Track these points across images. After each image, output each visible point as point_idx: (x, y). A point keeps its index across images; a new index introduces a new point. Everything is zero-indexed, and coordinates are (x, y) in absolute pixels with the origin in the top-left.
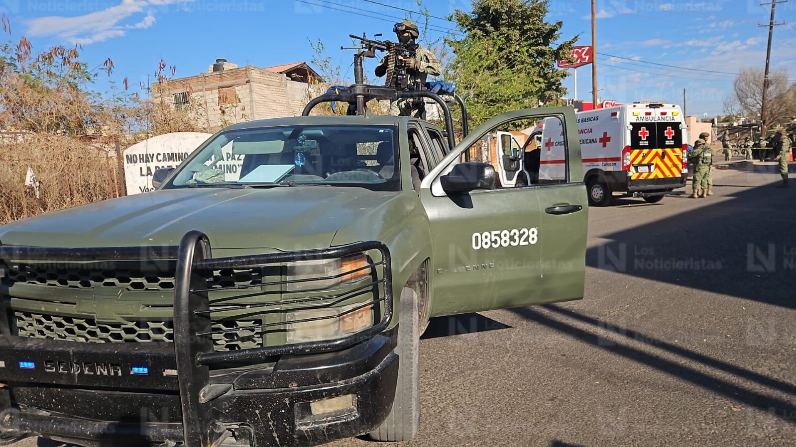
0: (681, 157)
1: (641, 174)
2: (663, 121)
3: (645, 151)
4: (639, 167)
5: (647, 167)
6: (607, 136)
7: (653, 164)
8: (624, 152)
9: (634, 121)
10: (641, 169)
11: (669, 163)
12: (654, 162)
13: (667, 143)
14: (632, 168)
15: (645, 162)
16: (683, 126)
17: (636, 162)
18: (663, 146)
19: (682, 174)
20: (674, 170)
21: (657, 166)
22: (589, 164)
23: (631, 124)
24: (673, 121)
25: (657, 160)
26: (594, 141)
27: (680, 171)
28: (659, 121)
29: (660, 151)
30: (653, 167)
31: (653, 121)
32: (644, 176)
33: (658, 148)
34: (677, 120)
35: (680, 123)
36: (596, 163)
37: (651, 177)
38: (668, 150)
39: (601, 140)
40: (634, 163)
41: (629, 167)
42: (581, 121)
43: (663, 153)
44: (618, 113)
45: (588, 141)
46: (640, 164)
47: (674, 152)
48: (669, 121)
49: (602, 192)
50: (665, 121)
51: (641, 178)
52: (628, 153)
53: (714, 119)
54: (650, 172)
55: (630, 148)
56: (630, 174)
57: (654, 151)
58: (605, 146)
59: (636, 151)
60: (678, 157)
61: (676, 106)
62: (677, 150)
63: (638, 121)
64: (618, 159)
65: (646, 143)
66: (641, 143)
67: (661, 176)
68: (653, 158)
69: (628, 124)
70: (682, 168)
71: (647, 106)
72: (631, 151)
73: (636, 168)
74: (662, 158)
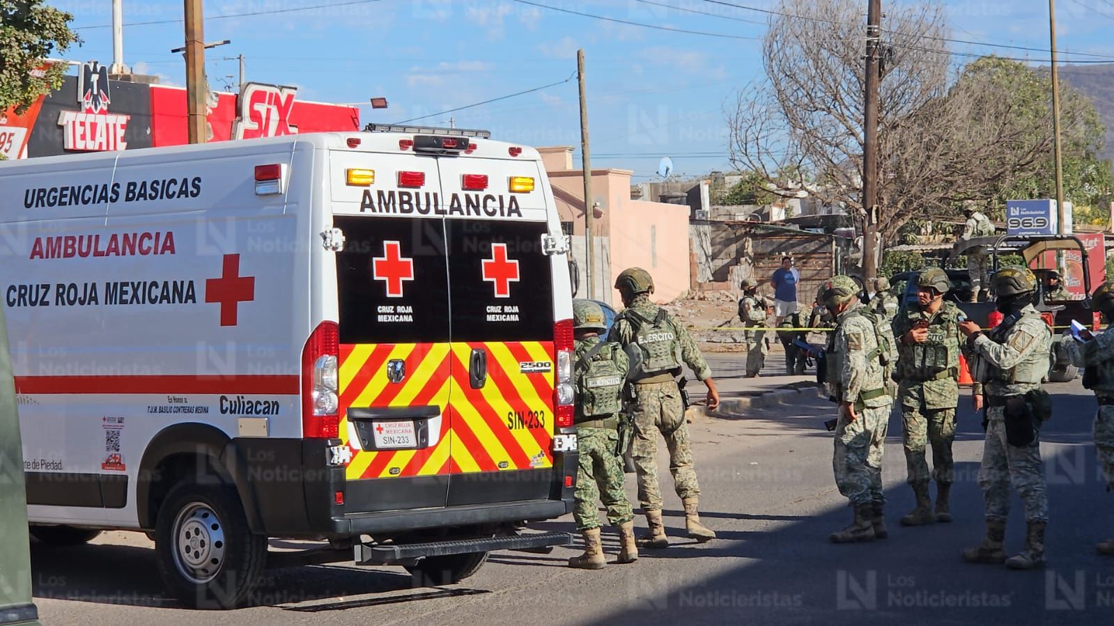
0: (549, 378)
1: (386, 454)
2: (473, 216)
3: (402, 351)
4: (375, 425)
5: (411, 423)
6: (241, 274)
7: (435, 411)
8: (310, 357)
9: (354, 210)
10: (386, 433)
11: (502, 408)
12: (439, 401)
13: (493, 314)
14: (347, 430)
15: (402, 400)
16: (554, 239)
17: (365, 400)
18: (477, 331)
19: (556, 456)
20: (523, 436)
21: (453, 420)
22: (161, 399)
23: (340, 221)
24: (514, 217)
25: (451, 394)
26: (180, 293)
27: (549, 447)
28: (456, 215)
29: (463, 351)
30: (434, 424)
31: (432, 214)
33: (456, 339)
34: (530, 211)
35: (542, 227)
36: (194, 399)
37: (431, 467)
38: (498, 349)
39: (215, 291)
40: (354, 405)
41: (333, 420)
42: (123, 191)
43: (475, 360)
44: (285, 169)
45: (156, 292)
46: (383, 411)
47: (522, 356)
48: (498, 217)
49: (219, 535)
50: (483, 216)
51: (385, 474)
52: (330, 359)
53: (697, 189)
54: (424, 450)
55: (334, 336)
56: (341, 455)
57: (439, 351)
58: (229, 318)
59: (362, 352)
60: (536, 379)
61: (528, 152)
62: (534, 349)
63: (368, 212)
64: (285, 385)
65: (405, 314)
66: (385, 314)
67: (469, 465)
68: (433, 386)
69: (327, 223)
70: (556, 432)
71: (404, 144)
72: (341, 346)
73: (364, 425)
74: (472, 386)
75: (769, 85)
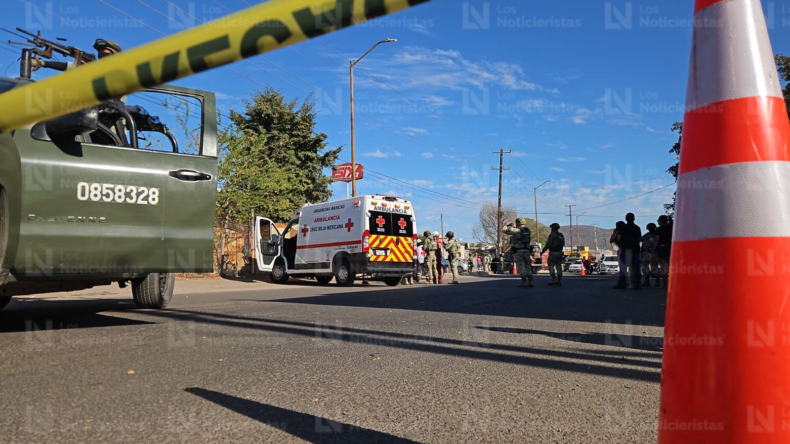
0: (412, 245)
1: (379, 256)
2: (397, 213)
3: (382, 237)
4: (376, 251)
5: (384, 251)
6: (352, 222)
7: (389, 249)
8: (364, 237)
9: (373, 210)
10: (378, 252)
11: (403, 250)
12: (389, 247)
13: (401, 231)
14: (371, 251)
15: (382, 246)
16: (413, 218)
17: (375, 245)
18: (397, 234)
19: (413, 260)
20: (406, 255)
21: (392, 251)
22: (337, 247)
23: (370, 211)
24: (405, 214)
25: (392, 246)
26: (340, 227)
27: (412, 258)
28: (393, 212)
29: (395, 238)
30: (388, 252)
31: (389, 212)
32: (380, 259)
33: (393, 235)
34: (409, 212)
35: (411, 216)
36: (342, 247)
37: (388, 260)
38: (402, 238)
39: (347, 225)
40: (372, 246)
41: (368, 249)
42: (331, 208)
43: (397, 240)
44: (360, 202)
45: (336, 227)
46: (378, 248)
47: (406, 240)
48: (402, 213)
49: (346, 273)
50: (399, 213)
51: (378, 260)
52: (367, 237)
53: (467, 244)
54: (386, 256)
55: (368, 233)
56: (369, 255)
57: (389, 238)
58: (349, 230)
59: (374, 236)
60: (409, 244)
61: (408, 202)
62: (409, 238)
63: (376, 210)
64: (359, 242)
65: (383, 230)
66: (379, 230)
67: (395, 260)
68: (388, 244)
69: (367, 211)
70: (413, 255)
71: (383, 198)
72: (370, 235)
73: (374, 250)
74: (396, 244)
75: (480, 222)
